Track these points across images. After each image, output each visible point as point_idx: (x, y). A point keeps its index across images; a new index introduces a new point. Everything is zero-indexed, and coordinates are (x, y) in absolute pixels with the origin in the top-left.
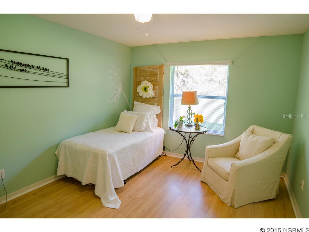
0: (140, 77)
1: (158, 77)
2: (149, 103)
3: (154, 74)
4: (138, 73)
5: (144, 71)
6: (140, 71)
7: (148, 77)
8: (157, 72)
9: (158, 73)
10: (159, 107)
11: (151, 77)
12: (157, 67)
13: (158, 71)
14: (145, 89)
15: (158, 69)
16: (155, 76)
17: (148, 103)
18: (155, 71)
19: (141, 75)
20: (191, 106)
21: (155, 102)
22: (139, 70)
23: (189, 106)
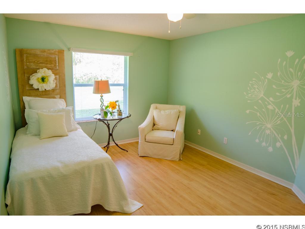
0: (28, 64)
1: (57, 64)
2: (48, 96)
3: (51, 61)
4: (25, 58)
5: (35, 55)
6: (28, 55)
7: (42, 63)
8: (55, 58)
9: (57, 59)
10: (63, 100)
11: (47, 64)
12: (54, 52)
13: (57, 57)
14: (43, 79)
15: (56, 54)
16: (53, 62)
17: (45, 96)
18: (53, 56)
19: (31, 61)
20: (103, 94)
21: (57, 95)
22: (26, 53)
23: (101, 94)
